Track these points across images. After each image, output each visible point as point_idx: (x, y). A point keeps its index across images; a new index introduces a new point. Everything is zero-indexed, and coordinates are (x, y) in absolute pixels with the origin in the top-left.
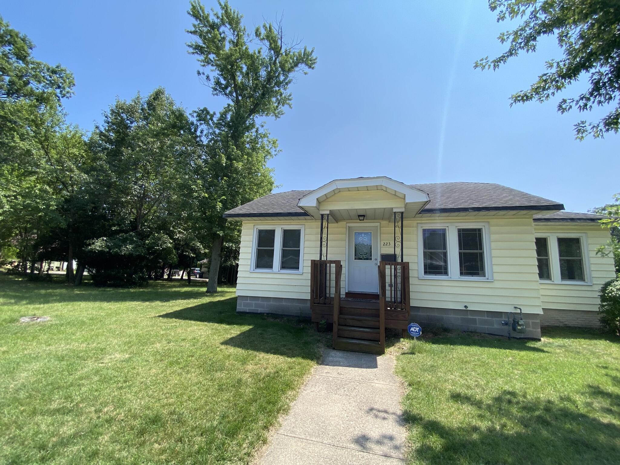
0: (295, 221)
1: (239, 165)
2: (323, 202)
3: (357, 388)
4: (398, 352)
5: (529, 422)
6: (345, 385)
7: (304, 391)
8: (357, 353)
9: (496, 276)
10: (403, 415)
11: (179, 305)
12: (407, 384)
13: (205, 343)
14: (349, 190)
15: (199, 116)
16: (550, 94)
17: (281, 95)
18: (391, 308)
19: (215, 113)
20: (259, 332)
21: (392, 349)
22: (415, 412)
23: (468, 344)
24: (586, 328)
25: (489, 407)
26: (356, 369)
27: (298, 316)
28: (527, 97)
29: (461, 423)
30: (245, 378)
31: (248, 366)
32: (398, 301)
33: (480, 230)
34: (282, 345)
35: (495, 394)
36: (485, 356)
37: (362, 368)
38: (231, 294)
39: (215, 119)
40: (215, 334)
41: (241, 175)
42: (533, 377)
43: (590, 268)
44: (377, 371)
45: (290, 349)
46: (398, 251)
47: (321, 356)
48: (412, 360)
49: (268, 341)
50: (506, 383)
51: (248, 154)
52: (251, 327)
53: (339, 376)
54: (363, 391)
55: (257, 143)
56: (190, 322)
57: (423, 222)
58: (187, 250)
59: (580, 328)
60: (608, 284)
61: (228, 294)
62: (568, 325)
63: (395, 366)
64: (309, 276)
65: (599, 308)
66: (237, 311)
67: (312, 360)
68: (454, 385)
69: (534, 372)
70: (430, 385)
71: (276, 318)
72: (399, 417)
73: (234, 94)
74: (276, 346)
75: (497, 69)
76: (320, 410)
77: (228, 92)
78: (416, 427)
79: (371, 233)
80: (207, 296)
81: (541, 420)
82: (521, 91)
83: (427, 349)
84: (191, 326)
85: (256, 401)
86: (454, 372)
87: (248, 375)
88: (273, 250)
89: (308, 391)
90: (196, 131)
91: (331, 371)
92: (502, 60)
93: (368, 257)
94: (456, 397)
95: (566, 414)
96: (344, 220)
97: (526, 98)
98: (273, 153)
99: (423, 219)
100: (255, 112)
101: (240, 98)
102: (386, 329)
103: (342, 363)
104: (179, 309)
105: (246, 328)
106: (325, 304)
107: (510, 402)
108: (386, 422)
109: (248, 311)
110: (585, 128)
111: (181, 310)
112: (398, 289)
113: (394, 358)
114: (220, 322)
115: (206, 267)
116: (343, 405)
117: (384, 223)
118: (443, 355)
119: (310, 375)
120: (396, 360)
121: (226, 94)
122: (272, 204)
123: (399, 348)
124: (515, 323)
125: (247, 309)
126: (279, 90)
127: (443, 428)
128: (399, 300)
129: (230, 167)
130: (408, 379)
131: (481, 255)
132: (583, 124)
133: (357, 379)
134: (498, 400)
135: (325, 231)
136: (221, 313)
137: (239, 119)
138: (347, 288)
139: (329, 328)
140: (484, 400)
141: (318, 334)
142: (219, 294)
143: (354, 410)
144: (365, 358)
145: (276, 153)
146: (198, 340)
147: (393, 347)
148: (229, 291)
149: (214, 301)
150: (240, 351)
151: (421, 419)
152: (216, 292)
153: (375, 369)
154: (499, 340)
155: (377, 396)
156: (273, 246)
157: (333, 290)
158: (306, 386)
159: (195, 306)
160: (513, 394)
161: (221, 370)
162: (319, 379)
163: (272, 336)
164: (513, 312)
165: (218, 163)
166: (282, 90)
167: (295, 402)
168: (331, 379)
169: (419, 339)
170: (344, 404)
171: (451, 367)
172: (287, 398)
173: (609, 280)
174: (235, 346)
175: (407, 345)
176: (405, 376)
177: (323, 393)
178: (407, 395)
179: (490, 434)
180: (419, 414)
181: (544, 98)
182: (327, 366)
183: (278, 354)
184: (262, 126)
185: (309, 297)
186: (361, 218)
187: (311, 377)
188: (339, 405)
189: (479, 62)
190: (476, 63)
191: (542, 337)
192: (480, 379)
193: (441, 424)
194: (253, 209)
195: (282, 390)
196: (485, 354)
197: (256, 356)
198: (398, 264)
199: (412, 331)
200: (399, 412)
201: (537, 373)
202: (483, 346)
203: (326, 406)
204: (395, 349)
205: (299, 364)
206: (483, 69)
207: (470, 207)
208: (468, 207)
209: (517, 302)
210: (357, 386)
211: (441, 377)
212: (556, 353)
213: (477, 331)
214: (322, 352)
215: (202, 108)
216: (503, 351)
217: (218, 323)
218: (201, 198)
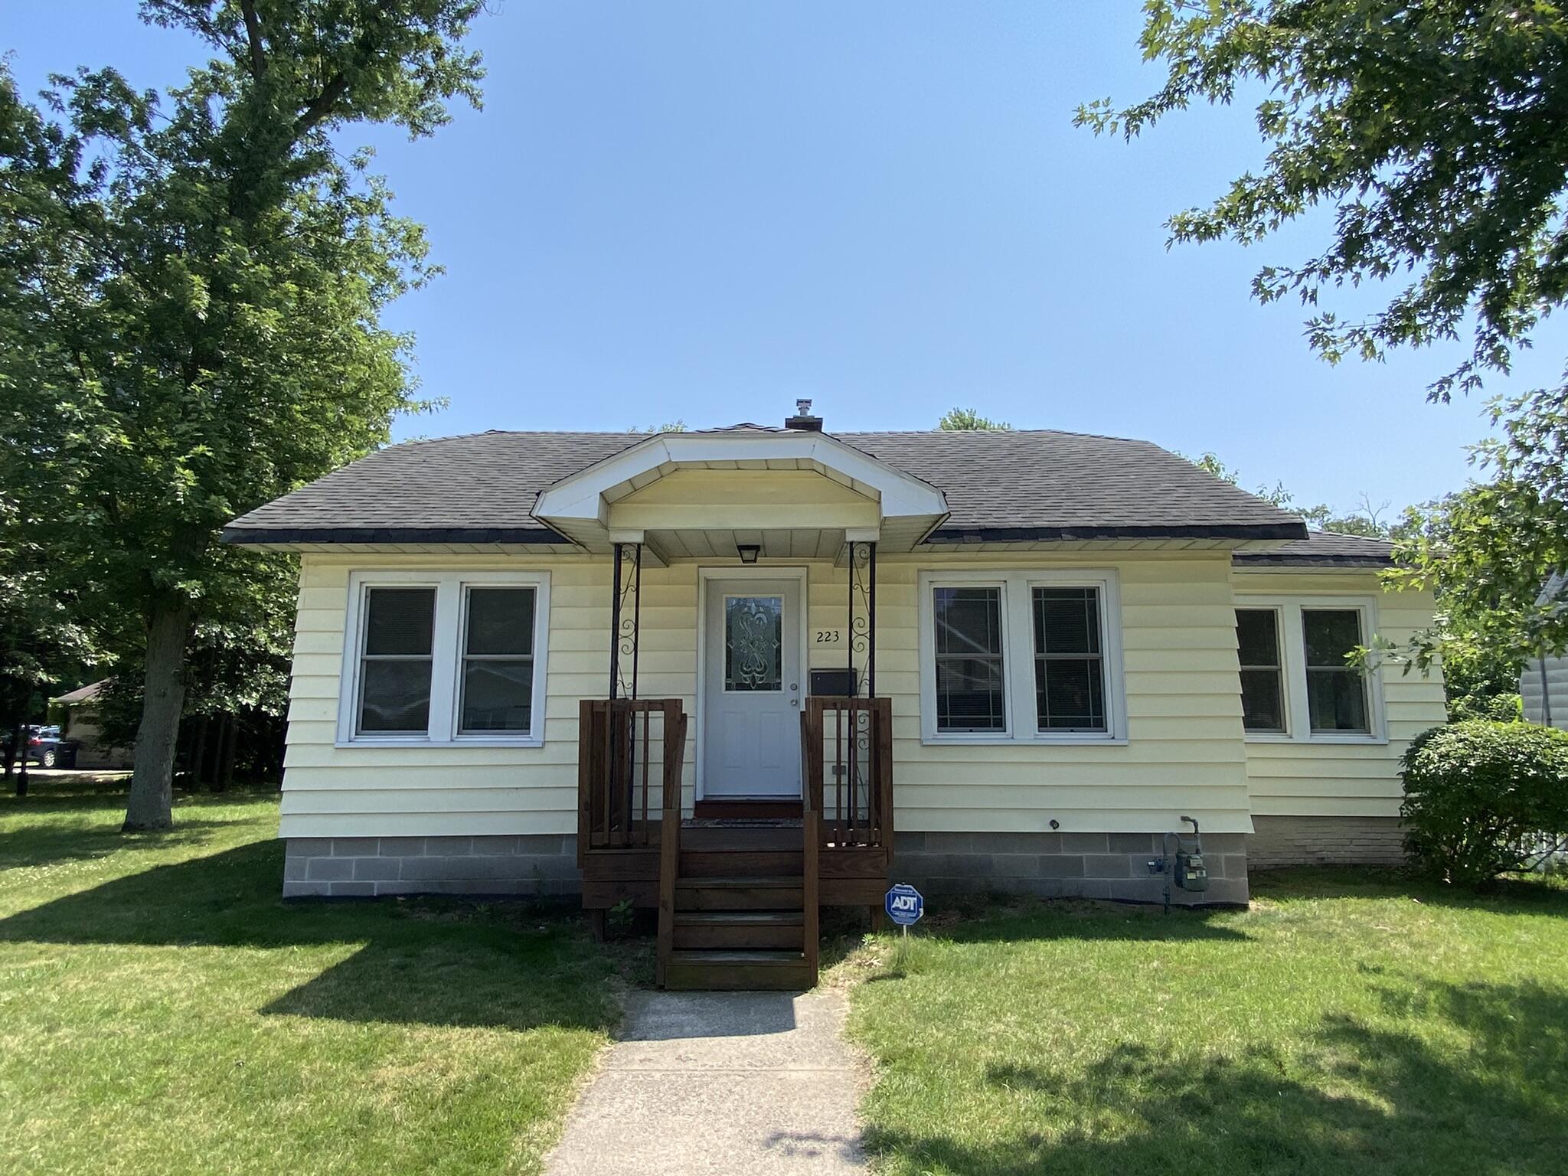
0: (512, 558)
1: (268, 322)
2: (620, 501)
3: (737, 1089)
4: (855, 976)
5: (1163, 1110)
6: (701, 1087)
7: (581, 1120)
8: (735, 994)
9: (1135, 729)
10: (863, 1139)
11: (24, 889)
12: (876, 1060)
13: (199, 1016)
14: (708, 466)
15: (84, 102)
16: (1267, 226)
17: (439, 54)
18: (838, 844)
19: (152, 96)
20: (393, 961)
21: (838, 970)
22: (892, 1125)
23: (1052, 934)
24: (1371, 866)
25: (1076, 1088)
26: (734, 1039)
27: (529, 897)
28: (1208, 228)
29: (1004, 1135)
30: (380, 1107)
31: (382, 1072)
32: (860, 818)
33: (1092, 592)
34: (486, 995)
35: (1099, 1057)
36: (1091, 964)
37: (749, 1034)
38: (237, 830)
39: (159, 125)
40: (223, 982)
41: (276, 358)
42: (1197, 1005)
43: (1382, 695)
44: (794, 1035)
45: (515, 1005)
46: (861, 661)
47: (622, 1014)
48: (895, 994)
49: (435, 986)
50: (1129, 1028)
51: (301, 277)
52: (357, 948)
53: (682, 1066)
54: (753, 1095)
55: (340, 233)
56: (103, 948)
57: (935, 566)
58: (18, 654)
59: (1355, 866)
60: (1421, 742)
61: (219, 833)
62: (1326, 861)
63: (847, 1016)
64: (573, 753)
65: (1401, 809)
66: (285, 894)
67: (594, 1028)
68: (1001, 1048)
69: (1204, 993)
70: (937, 1055)
71: (444, 910)
72: (852, 1143)
73: (242, 30)
74: (464, 1000)
75: (1133, 136)
76: (634, 1160)
77: (213, 17)
78: (894, 1160)
79: (780, 599)
80: (133, 845)
81: (1192, 1106)
82: (1194, 210)
83: (939, 960)
84: (117, 964)
85: (434, 1162)
86: (1005, 1015)
87: (387, 1097)
88: (430, 663)
89: (590, 1117)
90: (69, 166)
91: (657, 1054)
92: (1147, 114)
93: (769, 679)
94: (1002, 1076)
95: (1253, 1086)
96: (688, 555)
97: (1205, 231)
98: (408, 276)
99: (935, 556)
100: (329, 111)
101: (265, 45)
102: (823, 910)
103: (688, 1029)
104: (34, 902)
105: (339, 953)
106: (628, 846)
107: (1128, 1071)
108: (817, 1160)
109: (329, 894)
110: (1332, 333)
111: (45, 908)
112: (859, 782)
113: (846, 996)
114: (232, 938)
115: (88, 721)
116: (698, 1139)
117: (820, 567)
118: (981, 972)
119: (592, 1073)
120: (850, 1000)
121: (205, 26)
122: (420, 486)
123: (860, 965)
124: (1182, 864)
125: (327, 886)
126: (430, 34)
127: (961, 1151)
128: (862, 815)
129: (222, 323)
130: (880, 1047)
131: (1097, 666)
132: (1328, 323)
133: (737, 1067)
134: (1101, 1069)
135: (628, 598)
136: (217, 905)
137: (265, 135)
138: (699, 786)
139: (645, 923)
140: (1067, 1075)
141: (606, 947)
142: (182, 836)
143: (732, 1147)
144: (761, 1005)
145: (417, 277)
146: (167, 1010)
147: (843, 963)
148: (219, 818)
149: (173, 862)
150: (339, 1030)
151: (908, 1139)
152: (168, 826)
153: (790, 1033)
154: (1139, 917)
155: (795, 1103)
156: (429, 651)
157: (656, 797)
158: (582, 1104)
159: (102, 889)
160: (1137, 1051)
161: (290, 1093)
162: (622, 1080)
163: (445, 969)
164: (1175, 831)
165: (179, 308)
166: (443, 38)
167: (554, 1150)
168: (657, 1076)
169: (917, 930)
170: (703, 1136)
171: (1000, 1001)
172: (529, 1143)
173: (1424, 729)
174: (317, 1014)
175: (882, 953)
176: (875, 1042)
177: (637, 1115)
178: (877, 1088)
179: (1069, 1148)
180: (903, 1130)
181: (1252, 234)
182: (645, 1043)
183: (478, 1024)
184: (360, 165)
185: (571, 826)
186: (747, 555)
187: (594, 1078)
188: (686, 1139)
189: (1088, 110)
190: (1081, 110)
191: (1252, 899)
192: (1068, 1024)
193: (955, 1144)
194: (346, 509)
195: (513, 1123)
196: (1092, 958)
197: (401, 1038)
198: (860, 704)
199: (897, 909)
200: (852, 1134)
201: (1209, 996)
202: (1091, 937)
203: (650, 1147)
204: (848, 968)
205: (554, 1044)
206: (1098, 132)
207: (1066, 525)
208: (1061, 525)
209: (1191, 803)
210: (737, 1084)
211: (969, 1030)
212: (1272, 940)
213: (1084, 895)
214: (622, 1004)
215: (96, 71)
216: (1140, 944)
217: (222, 942)
218: (100, 450)
